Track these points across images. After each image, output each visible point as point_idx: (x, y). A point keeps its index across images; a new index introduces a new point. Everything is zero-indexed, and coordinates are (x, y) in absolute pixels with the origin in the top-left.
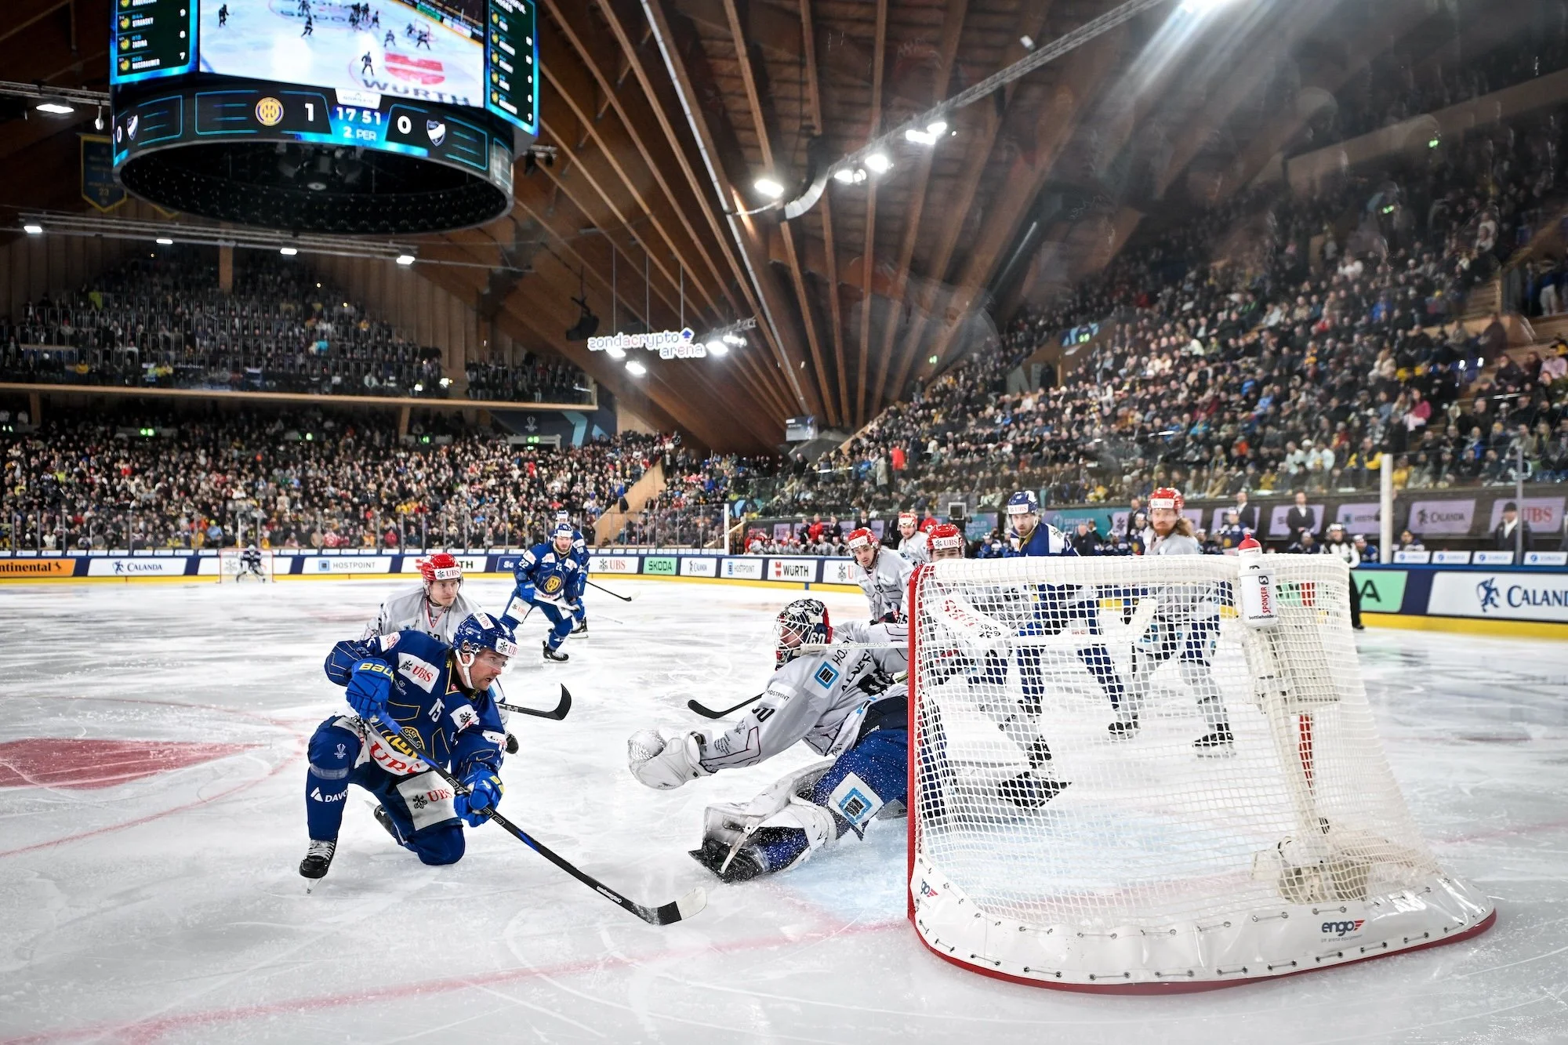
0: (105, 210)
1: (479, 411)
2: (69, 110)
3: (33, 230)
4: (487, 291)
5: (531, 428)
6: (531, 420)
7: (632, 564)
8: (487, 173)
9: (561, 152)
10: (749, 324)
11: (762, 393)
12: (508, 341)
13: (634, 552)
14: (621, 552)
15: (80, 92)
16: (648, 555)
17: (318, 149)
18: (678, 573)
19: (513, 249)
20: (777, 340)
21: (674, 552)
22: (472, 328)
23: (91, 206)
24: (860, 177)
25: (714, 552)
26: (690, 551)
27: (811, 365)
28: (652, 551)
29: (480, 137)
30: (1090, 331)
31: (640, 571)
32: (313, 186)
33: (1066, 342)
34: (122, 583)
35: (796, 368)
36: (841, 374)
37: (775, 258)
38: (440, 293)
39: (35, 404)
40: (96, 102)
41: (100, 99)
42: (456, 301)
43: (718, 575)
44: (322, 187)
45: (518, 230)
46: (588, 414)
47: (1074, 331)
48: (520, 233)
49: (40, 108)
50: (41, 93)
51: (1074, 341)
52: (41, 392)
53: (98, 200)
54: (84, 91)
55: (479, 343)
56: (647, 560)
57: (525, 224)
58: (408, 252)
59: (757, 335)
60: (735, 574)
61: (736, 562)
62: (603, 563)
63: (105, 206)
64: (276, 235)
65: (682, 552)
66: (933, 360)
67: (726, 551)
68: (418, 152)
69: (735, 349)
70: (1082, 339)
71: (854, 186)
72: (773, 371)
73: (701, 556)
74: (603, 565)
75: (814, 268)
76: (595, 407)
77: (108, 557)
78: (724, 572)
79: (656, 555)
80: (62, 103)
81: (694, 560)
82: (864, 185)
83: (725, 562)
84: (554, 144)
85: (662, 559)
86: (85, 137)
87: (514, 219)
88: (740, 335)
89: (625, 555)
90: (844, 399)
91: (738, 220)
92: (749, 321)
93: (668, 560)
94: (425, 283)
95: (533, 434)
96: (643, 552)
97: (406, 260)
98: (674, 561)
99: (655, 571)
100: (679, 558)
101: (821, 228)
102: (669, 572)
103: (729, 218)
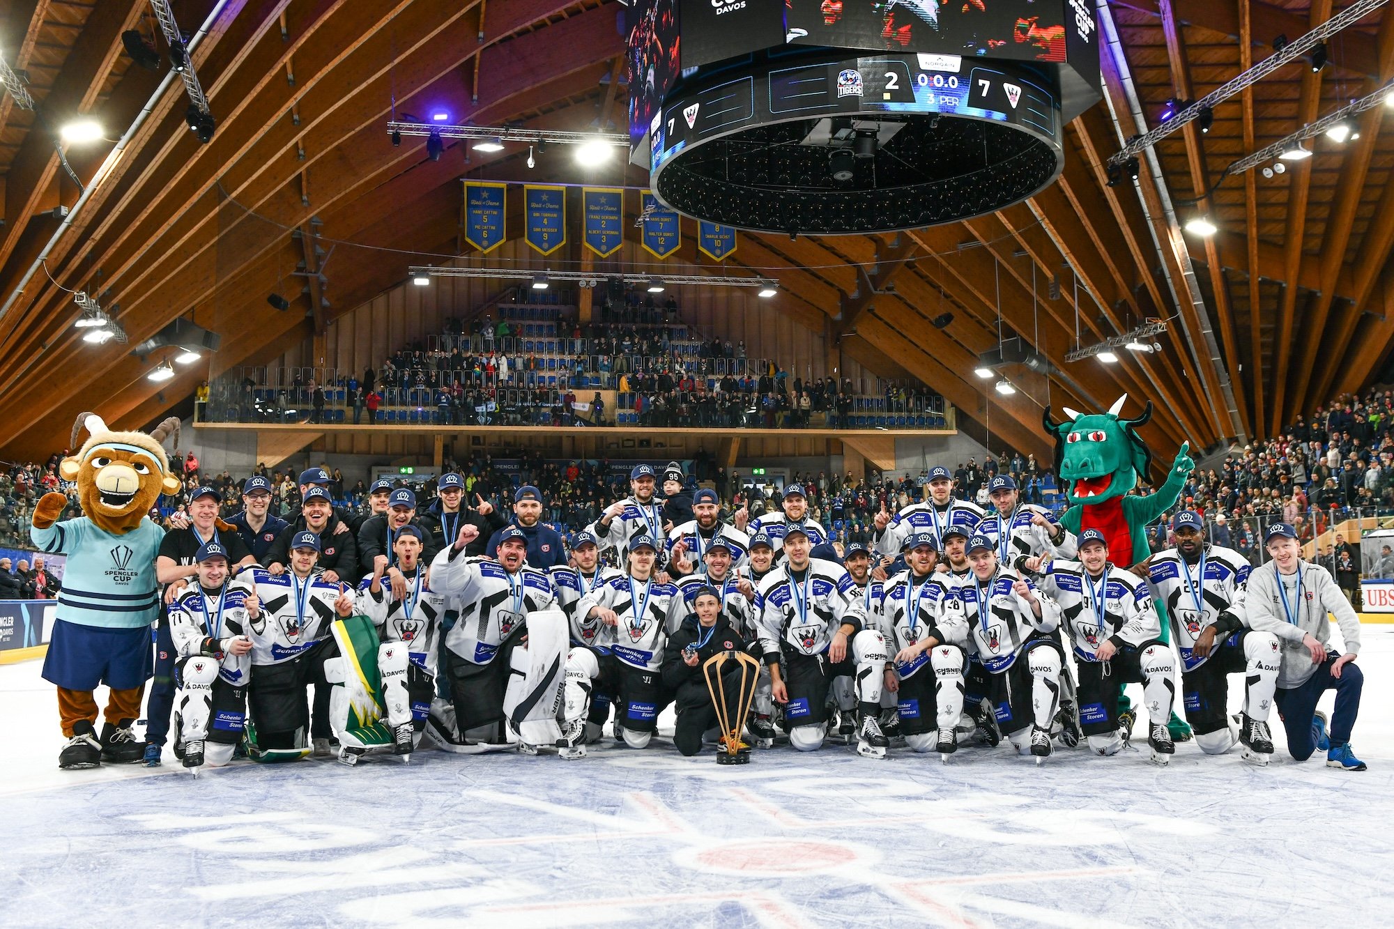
2: (500, 148)
3: (421, 282)
8: (1054, 138)
12: (855, 368)
15: (510, 131)
19: (874, 270)
22: (819, 356)
29: (1048, 100)
40: (525, 139)
41: (530, 136)
42: (801, 329)
44: (848, 176)
49: (477, 148)
50: (478, 134)
55: (828, 370)
58: (769, 285)
68: (998, 116)
72: (1176, 381)
76: (954, 432)
80: (495, 141)
92: (1158, 325)
97: (767, 294)
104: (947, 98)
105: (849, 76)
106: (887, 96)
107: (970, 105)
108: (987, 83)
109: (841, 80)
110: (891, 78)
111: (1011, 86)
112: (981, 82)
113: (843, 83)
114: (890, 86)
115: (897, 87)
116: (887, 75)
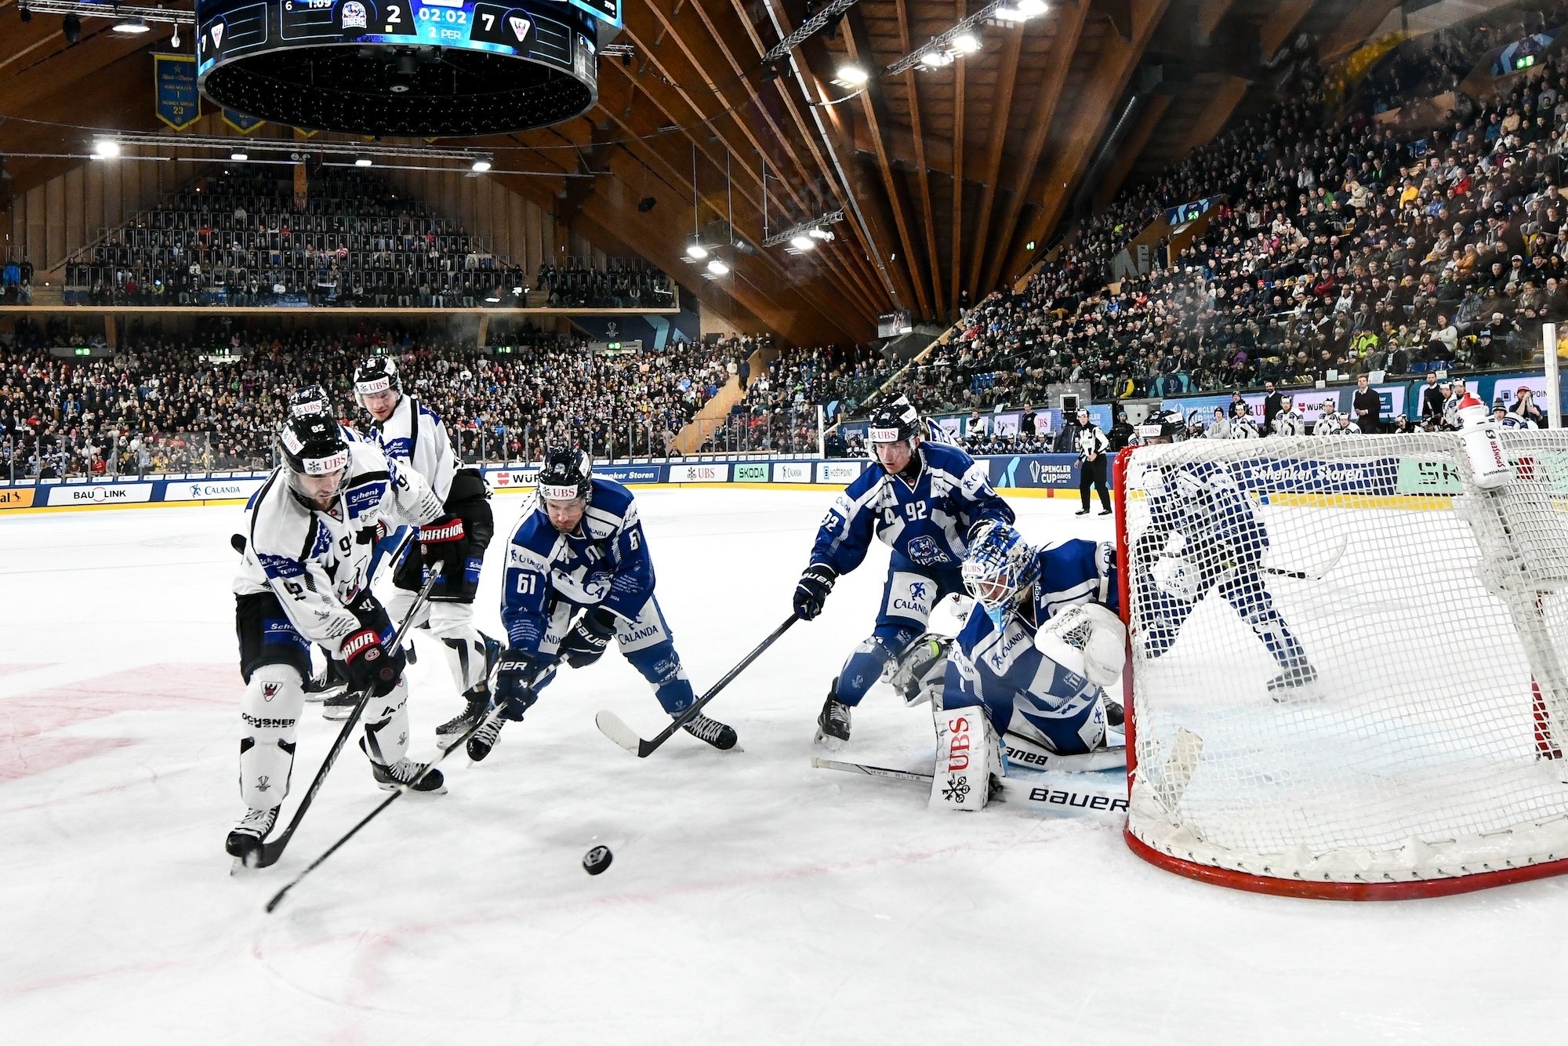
0: (179, 129)
1: (559, 318)
2: (146, 29)
4: (563, 195)
5: (612, 334)
6: (612, 326)
7: (722, 472)
8: (571, 68)
9: (637, 50)
10: (836, 217)
11: (850, 287)
12: (586, 246)
13: (723, 459)
14: (710, 459)
15: (156, 11)
16: (738, 462)
17: (402, 50)
18: (771, 480)
19: (590, 151)
20: (866, 233)
21: (766, 457)
22: (549, 234)
23: (167, 125)
24: (946, 60)
25: (808, 456)
26: (782, 457)
27: (902, 258)
28: (742, 458)
29: (564, 32)
30: (1200, 208)
31: (730, 479)
32: (395, 89)
33: (1174, 220)
34: (199, 508)
35: (886, 261)
36: (934, 266)
37: (860, 147)
38: (516, 200)
39: (110, 328)
40: (171, 20)
41: (176, 17)
42: (532, 208)
43: (813, 481)
44: (404, 89)
45: (595, 131)
46: (669, 317)
47: (1182, 208)
48: (597, 135)
49: (117, 29)
50: (117, 12)
51: (1182, 219)
52: (117, 314)
53: (172, 118)
54: (160, 9)
55: (556, 248)
56: (737, 467)
57: (602, 125)
58: (482, 158)
59: (844, 230)
60: (832, 479)
61: (832, 466)
62: (691, 472)
63: (179, 125)
64: (352, 147)
65: (774, 457)
66: (1031, 246)
67: (821, 455)
68: (503, 49)
69: (821, 244)
70: (1190, 216)
71: (941, 69)
72: (861, 265)
73: (794, 461)
74: (691, 474)
75: (902, 157)
76: (678, 310)
77: (185, 480)
78: (820, 478)
79: (747, 462)
80: (138, 22)
81: (787, 466)
82: (952, 68)
83: (820, 467)
84: (631, 42)
85: (754, 466)
86: (159, 56)
87: (590, 121)
88: (826, 229)
89: (714, 463)
90: (937, 290)
91: (822, 111)
92: (836, 214)
93: (758, 466)
94: (500, 190)
95: (614, 341)
96: (733, 459)
97: (482, 167)
98: (766, 467)
99: (746, 479)
100: (771, 464)
101: (909, 114)
102: (761, 479)
103: (813, 109)
104: (449, 33)
105: (353, 8)
106: (389, 28)
107: (472, 38)
108: (492, 18)
109: (345, 11)
110: (393, 11)
111: (518, 20)
112: (485, 17)
113: (348, 14)
114: (392, 19)
115: (399, 20)
116: (390, 8)
